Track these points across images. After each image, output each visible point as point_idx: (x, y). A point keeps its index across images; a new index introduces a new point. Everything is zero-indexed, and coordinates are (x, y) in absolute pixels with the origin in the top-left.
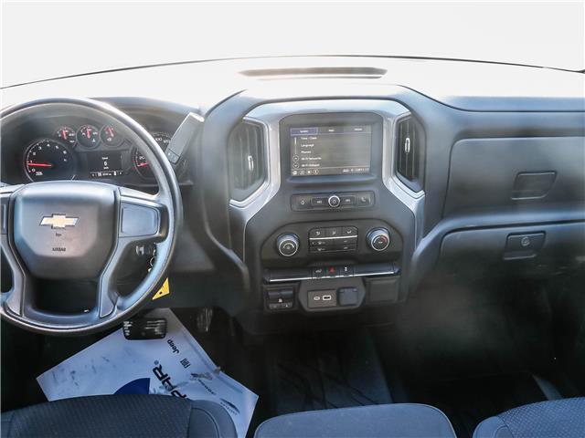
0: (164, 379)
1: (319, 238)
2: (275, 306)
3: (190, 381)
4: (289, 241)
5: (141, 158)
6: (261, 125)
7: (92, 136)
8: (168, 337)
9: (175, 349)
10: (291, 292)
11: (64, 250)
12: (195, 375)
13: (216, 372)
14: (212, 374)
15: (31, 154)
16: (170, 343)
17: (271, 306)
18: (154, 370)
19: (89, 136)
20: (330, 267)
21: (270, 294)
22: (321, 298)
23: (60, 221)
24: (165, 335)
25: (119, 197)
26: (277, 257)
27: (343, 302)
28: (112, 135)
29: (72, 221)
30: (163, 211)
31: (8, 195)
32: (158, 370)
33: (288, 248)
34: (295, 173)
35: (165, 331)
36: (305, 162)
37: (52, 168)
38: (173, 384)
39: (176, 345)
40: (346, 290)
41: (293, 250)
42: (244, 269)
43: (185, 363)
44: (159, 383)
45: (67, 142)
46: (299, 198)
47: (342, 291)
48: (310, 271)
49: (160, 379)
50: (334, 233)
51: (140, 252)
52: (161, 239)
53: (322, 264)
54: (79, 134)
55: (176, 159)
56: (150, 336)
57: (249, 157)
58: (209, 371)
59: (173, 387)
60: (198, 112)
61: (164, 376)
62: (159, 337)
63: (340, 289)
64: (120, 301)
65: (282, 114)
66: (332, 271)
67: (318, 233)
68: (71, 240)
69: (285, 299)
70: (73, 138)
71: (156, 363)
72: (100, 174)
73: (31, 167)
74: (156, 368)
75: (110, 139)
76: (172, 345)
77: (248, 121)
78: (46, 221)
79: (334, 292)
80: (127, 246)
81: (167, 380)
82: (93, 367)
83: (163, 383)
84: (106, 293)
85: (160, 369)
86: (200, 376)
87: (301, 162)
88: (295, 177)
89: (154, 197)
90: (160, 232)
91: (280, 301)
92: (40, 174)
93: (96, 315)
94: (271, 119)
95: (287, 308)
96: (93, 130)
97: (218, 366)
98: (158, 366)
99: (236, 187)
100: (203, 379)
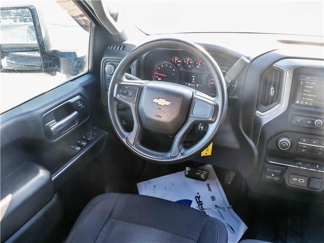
0: (200, 203)
1: (304, 143)
2: (269, 177)
3: (213, 209)
4: (285, 141)
5: (212, 80)
6: (283, 71)
7: (189, 63)
8: (207, 182)
9: (210, 189)
10: (280, 172)
11: (161, 117)
12: (216, 206)
13: (229, 208)
14: (226, 209)
15: (158, 68)
16: (208, 185)
17: (266, 176)
18: (196, 197)
19: (187, 64)
20: (307, 163)
21: (267, 169)
22: (298, 180)
23: (162, 102)
24: (206, 180)
25: (195, 96)
26: (277, 149)
27: (311, 185)
28: (200, 65)
29: (168, 103)
30: (216, 107)
31: (140, 84)
32: (198, 198)
33: (284, 145)
34: (298, 102)
35: (207, 178)
36: (305, 97)
37: (166, 77)
38: (204, 208)
39: (210, 187)
40: (314, 179)
41: (286, 147)
42: (256, 152)
43: (213, 198)
44: (197, 205)
45: (176, 65)
46: (297, 117)
47: (312, 179)
48: (295, 162)
49: (198, 203)
50: (314, 142)
51: (201, 129)
52: (212, 122)
53: (303, 160)
54: (183, 61)
55: (230, 81)
56: (198, 178)
57: (272, 88)
58: (225, 206)
59: (203, 209)
60: (248, 58)
61: (200, 202)
62: (203, 180)
63: (311, 177)
64: (183, 151)
65: (297, 66)
66: (309, 165)
67: (304, 140)
68: (165, 112)
69: (276, 175)
70: (179, 63)
71: (198, 194)
72: (189, 85)
73: (156, 75)
74: (197, 197)
75: (198, 67)
76: (209, 187)
77: (275, 67)
78: (155, 100)
79: (307, 178)
80: (193, 122)
81: (201, 204)
82: (165, 187)
83: (199, 205)
84: (177, 144)
85: (199, 198)
86: (220, 208)
87: (303, 96)
88: (297, 105)
89: (213, 99)
90: (212, 118)
91: (273, 175)
92: (160, 79)
93: (169, 155)
94: (289, 68)
95: (276, 181)
96: (190, 61)
97: (230, 205)
98: (198, 196)
99: (261, 104)
100: (220, 210)
